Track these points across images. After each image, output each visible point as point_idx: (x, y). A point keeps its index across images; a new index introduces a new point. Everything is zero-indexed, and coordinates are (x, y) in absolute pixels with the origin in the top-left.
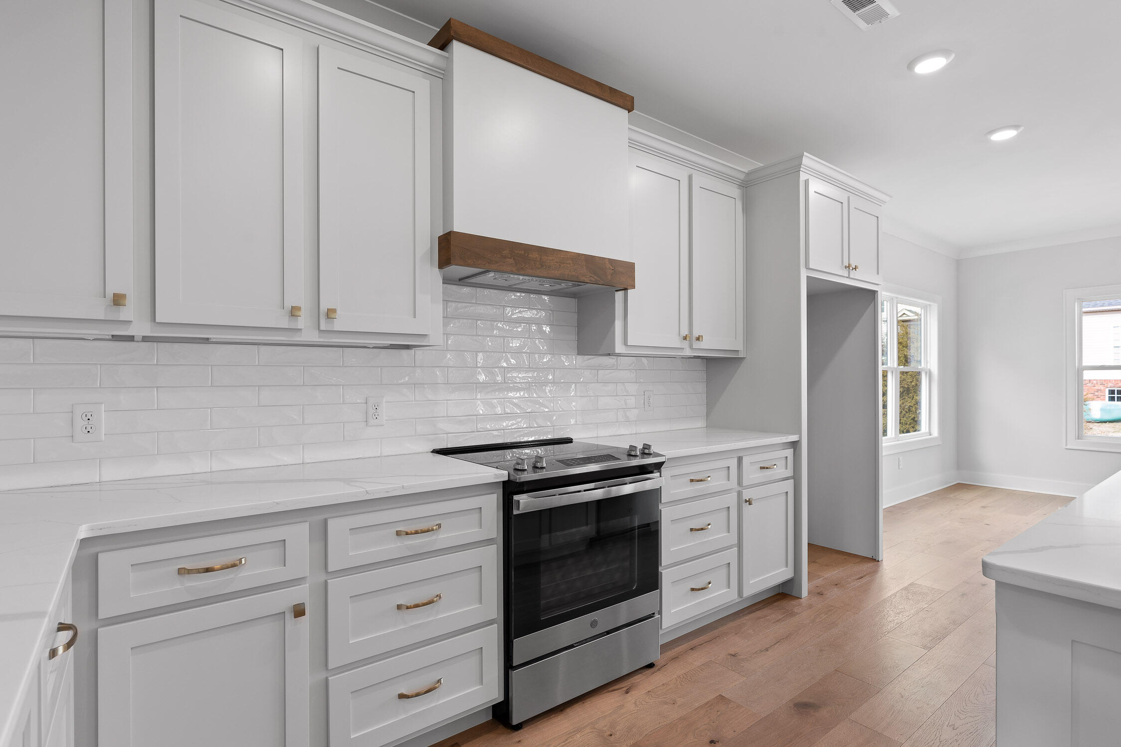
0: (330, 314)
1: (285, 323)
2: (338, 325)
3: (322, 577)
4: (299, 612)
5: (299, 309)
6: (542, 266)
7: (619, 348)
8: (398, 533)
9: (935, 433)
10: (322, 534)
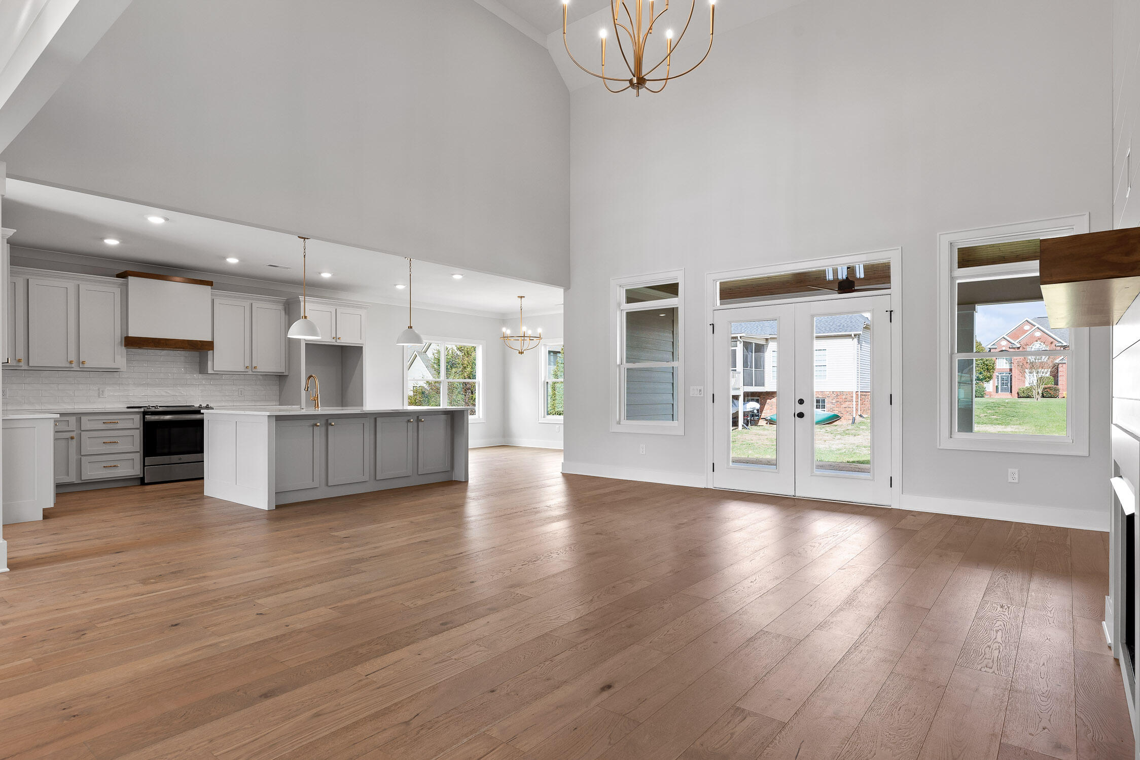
0: (83, 363)
1: (68, 365)
2: (86, 366)
3: (80, 432)
4: (72, 438)
5: (72, 361)
6: (166, 345)
7: (210, 371)
8: (104, 423)
9: (481, 417)
10: (79, 421)
